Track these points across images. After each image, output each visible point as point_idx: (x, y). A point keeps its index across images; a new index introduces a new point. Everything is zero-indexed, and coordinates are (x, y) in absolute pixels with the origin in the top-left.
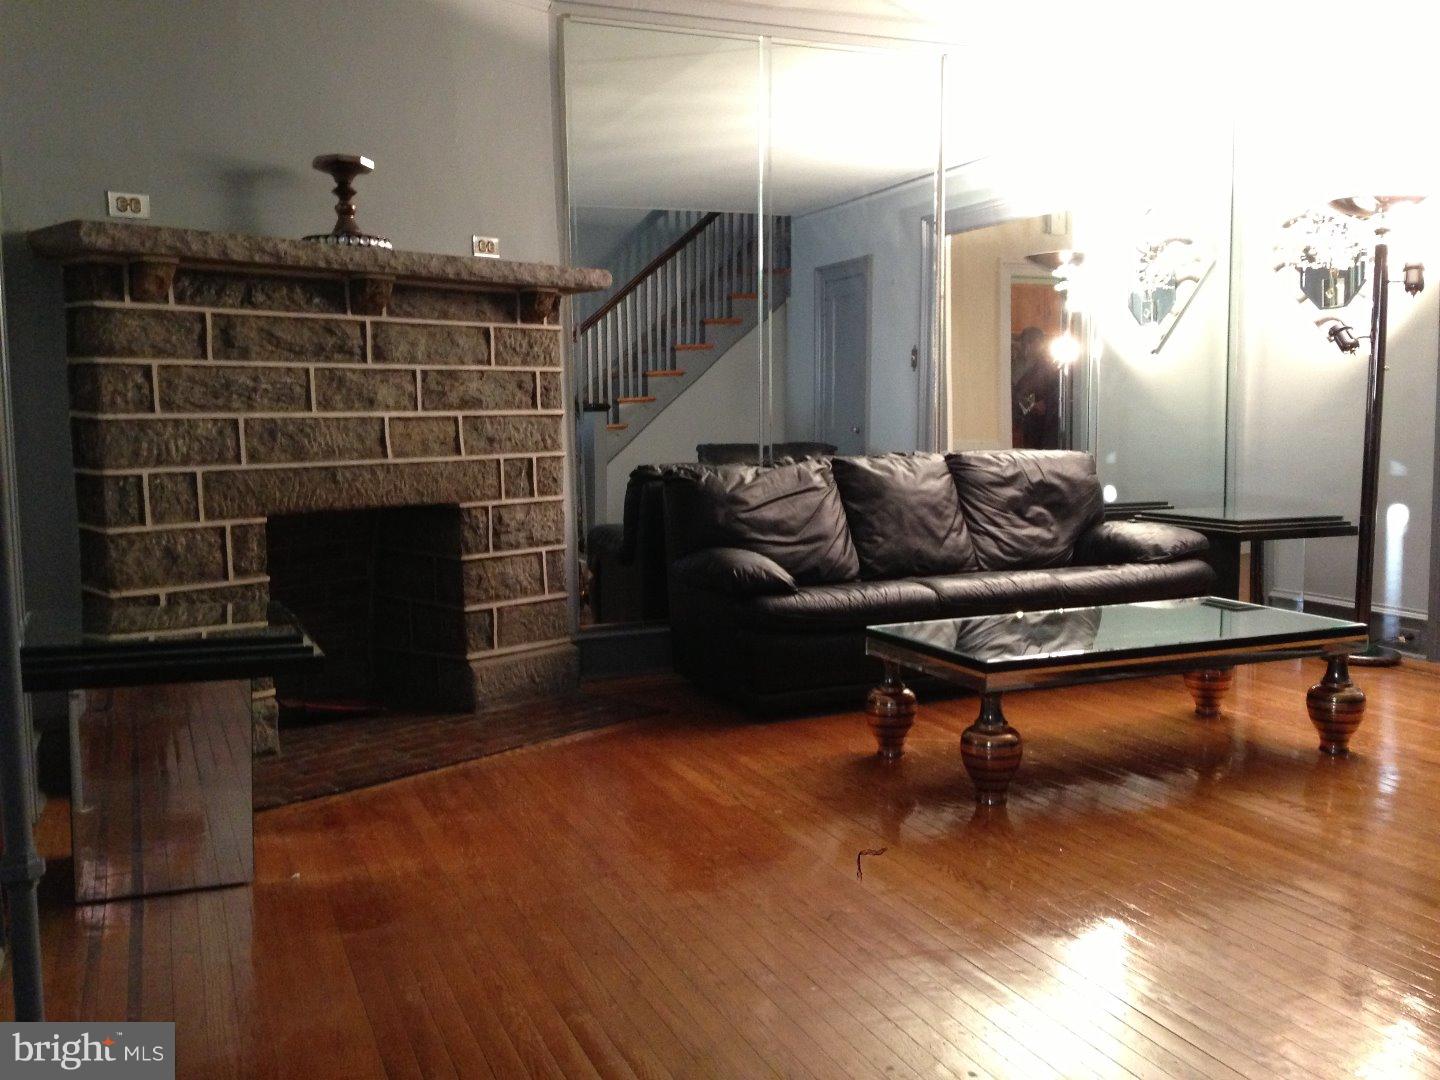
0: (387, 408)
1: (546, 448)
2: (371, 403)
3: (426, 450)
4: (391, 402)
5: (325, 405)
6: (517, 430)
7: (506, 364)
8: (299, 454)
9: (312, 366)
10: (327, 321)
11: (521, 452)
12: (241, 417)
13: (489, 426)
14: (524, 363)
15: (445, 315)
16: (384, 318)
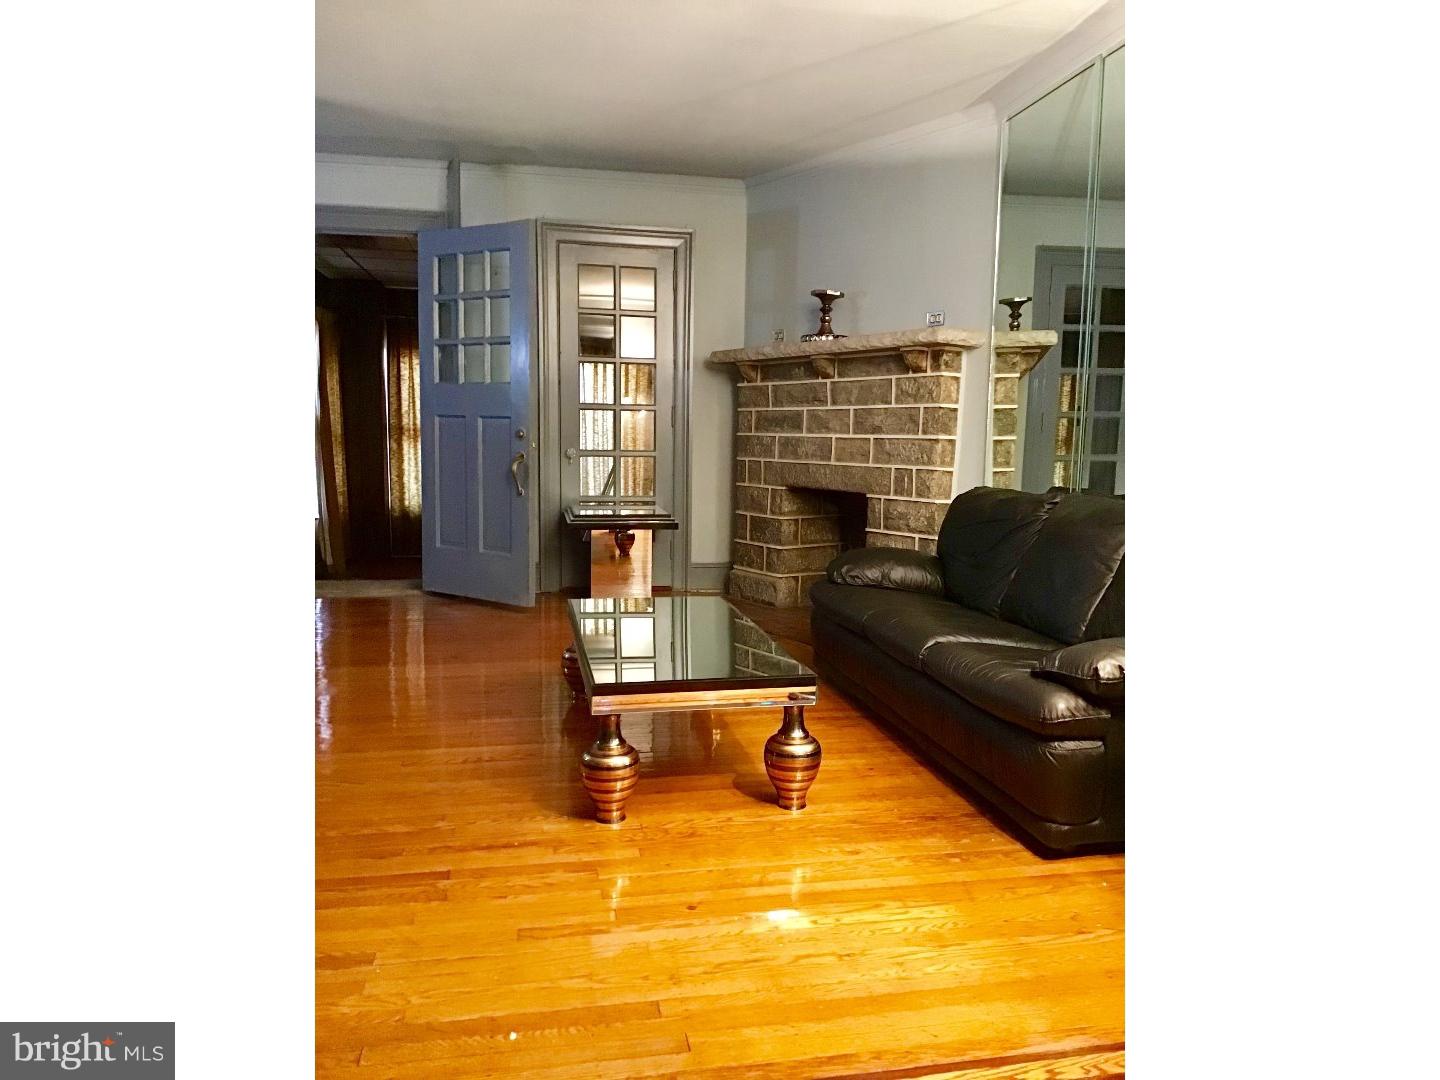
0: (836, 432)
1: (924, 464)
2: (828, 430)
3: (852, 459)
4: (838, 428)
5: (810, 430)
6: (904, 449)
7: (902, 403)
8: (796, 455)
9: (805, 409)
10: (812, 384)
11: (907, 464)
12: (777, 435)
13: (888, 446)
14: (916, 401)
15: (868, 374)
16: (836, 379)
